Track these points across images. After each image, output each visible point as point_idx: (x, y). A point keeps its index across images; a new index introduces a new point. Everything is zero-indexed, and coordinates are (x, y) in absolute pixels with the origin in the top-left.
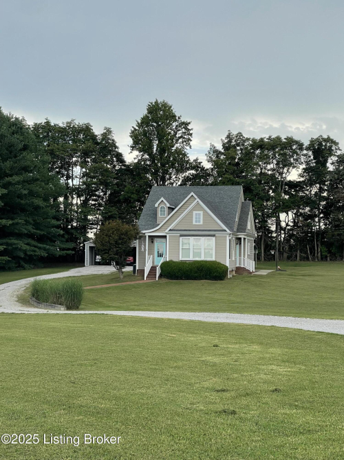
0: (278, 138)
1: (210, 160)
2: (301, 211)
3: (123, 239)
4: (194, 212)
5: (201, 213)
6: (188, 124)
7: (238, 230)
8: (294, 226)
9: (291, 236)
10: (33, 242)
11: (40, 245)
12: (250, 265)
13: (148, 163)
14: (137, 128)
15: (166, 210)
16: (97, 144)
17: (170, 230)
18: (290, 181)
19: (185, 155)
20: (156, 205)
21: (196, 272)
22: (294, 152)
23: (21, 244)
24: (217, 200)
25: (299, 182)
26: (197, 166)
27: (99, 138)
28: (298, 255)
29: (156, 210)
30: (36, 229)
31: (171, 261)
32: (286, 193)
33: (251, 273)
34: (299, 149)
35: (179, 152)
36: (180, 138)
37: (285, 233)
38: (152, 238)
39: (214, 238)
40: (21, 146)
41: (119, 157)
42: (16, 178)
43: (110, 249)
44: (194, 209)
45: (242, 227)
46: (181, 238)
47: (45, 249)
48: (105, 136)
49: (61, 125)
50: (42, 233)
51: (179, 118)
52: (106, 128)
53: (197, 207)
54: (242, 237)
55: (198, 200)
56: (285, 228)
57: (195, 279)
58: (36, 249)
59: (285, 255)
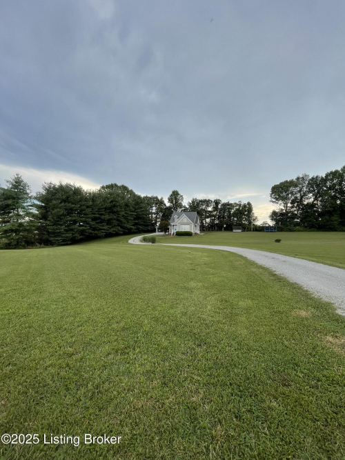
0: (206, 200)
2: (212, 218)
3: (166, 225)
6: (182, 196)
8: (210, 222)
12: (198, 232)
13: (172, 206)
14: (170, 197)
15: (177, 218)
17: (178, 223)
18: (209, 211)
23: (140, 227)
24: (190, 215)
26: (185, 207)
28: (211, 230)
31: (178, 231)
32: (208, 214)
34: (211, 202)
36: (180, 199)
38: (173, 225)
39: (189, 225)
40: (140, 202)
43: (163, 228)
44: (184, 218)
45: (196, 222)
46: (181, 225)
47: (146, 228)
49: (150, 197)
51: (180, 194)
52: (162, 197)
54: (197, 225)
59: (207, 230)
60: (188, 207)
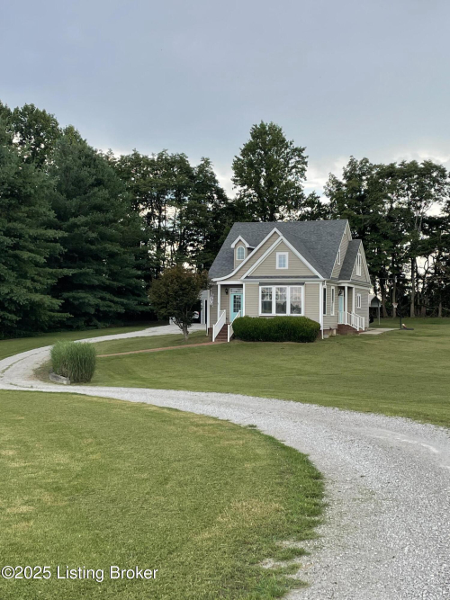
0: (414, 164)
1: (331, 194)
2: (443, 254)
3: (185, 289)
4: (278, 254)
5: (287, 254)
6: (302, 150)
7: (341, 277)
8: (435, 273)
11: (116, 299)
13: (256, 200)
14: (241, 158)
15: (245, 251)
16: (192, 178)
17: (247, 277)
18: (430, 218)
19: (299, 189)
20: (233, 246)
21: (277, 332)
22: (435, 180)
24: (313, 238)
25: (442, 218)
26: (312, 201)
28: (440, 309)
29: (232, 252)
30: (113, 280)
31: (247, 317)
32: (426, 232)
33: (357, 332)
34: (441, 176)
36: (293, 168)
37: (424, 283)
39: (302, 287)
41: (220, 192)
42: (82, 219)
43: (168, 303)
44: (277, 249)
45: (346, 272)
46: (260, 287)
48: (202, 168)
49: (150, 157)
51: (291, 144)
52: (203, 159)
53: (282, 247)
54: (346, 285)
55: (282, 237)
56: (424, 276)
57: (276, 341)
58: (112, 304)
59: (424, 310)
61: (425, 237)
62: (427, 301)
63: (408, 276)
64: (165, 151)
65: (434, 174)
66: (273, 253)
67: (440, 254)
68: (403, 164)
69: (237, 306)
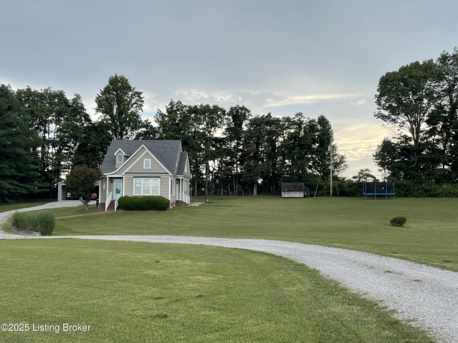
0: (208, 106)
1: (157, 121)
2: (224, 159)
3: (89, 180)
4: (145, 160)
5: (150, 160)
6: (140, 93)
7: (178, 174)
8: (219, 170)
9: (217, 177)
10: (15, 182)
11: (21, 185)
12: (186, 199)
13: (110, 122)
14: (101, 95)
15: (123, 157)
16: (69, 106)
17: (126, 173)
18: (216, 138)
19: (138, 117)
20: (115, 154)
21: (146, 205)
22: (219, 116)
23: (5, 184)
24: (162, 150)
25: (223, 138)
26: (147, 125)
27: (71, 102)
28: (222, 191)
29: (114, 158)
30: (18, 172)
31: (126, 197)
32: (213, 146)
33: (187, 205)
34: (223, 114)
35: (134, 114)
36: (134, 104)
37: (212, 176)
38: (112, 179)
39: (159, 179)
40: (6, 107)
41: (87, 117)
43: (78, 188)
44: (144, 157)
45: (180, 171)
46: (134, 179)
47: (25, 188)
48: (75, 101)
49: (40, 91)
50: (23, 175)
51: (133, 89)
52: (76, 95)
53: (147, 156)
54: (181, 178)
55: (147, 150)
56: (212, 172)
57: (145, 210)
58: (18, 188)
59: (213, 191)
60: (156, 125)
61: (214, 149)
62: (214, 186)
63: (204, 172)
64: (49, 88)
65: (219, 113)
66: (141, 160)
67: (222, 159)
68: (201, 106)
69: (118, 192)
